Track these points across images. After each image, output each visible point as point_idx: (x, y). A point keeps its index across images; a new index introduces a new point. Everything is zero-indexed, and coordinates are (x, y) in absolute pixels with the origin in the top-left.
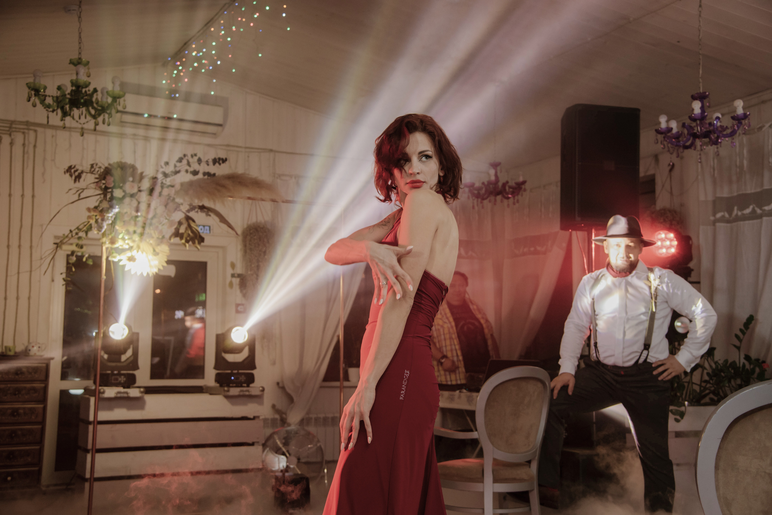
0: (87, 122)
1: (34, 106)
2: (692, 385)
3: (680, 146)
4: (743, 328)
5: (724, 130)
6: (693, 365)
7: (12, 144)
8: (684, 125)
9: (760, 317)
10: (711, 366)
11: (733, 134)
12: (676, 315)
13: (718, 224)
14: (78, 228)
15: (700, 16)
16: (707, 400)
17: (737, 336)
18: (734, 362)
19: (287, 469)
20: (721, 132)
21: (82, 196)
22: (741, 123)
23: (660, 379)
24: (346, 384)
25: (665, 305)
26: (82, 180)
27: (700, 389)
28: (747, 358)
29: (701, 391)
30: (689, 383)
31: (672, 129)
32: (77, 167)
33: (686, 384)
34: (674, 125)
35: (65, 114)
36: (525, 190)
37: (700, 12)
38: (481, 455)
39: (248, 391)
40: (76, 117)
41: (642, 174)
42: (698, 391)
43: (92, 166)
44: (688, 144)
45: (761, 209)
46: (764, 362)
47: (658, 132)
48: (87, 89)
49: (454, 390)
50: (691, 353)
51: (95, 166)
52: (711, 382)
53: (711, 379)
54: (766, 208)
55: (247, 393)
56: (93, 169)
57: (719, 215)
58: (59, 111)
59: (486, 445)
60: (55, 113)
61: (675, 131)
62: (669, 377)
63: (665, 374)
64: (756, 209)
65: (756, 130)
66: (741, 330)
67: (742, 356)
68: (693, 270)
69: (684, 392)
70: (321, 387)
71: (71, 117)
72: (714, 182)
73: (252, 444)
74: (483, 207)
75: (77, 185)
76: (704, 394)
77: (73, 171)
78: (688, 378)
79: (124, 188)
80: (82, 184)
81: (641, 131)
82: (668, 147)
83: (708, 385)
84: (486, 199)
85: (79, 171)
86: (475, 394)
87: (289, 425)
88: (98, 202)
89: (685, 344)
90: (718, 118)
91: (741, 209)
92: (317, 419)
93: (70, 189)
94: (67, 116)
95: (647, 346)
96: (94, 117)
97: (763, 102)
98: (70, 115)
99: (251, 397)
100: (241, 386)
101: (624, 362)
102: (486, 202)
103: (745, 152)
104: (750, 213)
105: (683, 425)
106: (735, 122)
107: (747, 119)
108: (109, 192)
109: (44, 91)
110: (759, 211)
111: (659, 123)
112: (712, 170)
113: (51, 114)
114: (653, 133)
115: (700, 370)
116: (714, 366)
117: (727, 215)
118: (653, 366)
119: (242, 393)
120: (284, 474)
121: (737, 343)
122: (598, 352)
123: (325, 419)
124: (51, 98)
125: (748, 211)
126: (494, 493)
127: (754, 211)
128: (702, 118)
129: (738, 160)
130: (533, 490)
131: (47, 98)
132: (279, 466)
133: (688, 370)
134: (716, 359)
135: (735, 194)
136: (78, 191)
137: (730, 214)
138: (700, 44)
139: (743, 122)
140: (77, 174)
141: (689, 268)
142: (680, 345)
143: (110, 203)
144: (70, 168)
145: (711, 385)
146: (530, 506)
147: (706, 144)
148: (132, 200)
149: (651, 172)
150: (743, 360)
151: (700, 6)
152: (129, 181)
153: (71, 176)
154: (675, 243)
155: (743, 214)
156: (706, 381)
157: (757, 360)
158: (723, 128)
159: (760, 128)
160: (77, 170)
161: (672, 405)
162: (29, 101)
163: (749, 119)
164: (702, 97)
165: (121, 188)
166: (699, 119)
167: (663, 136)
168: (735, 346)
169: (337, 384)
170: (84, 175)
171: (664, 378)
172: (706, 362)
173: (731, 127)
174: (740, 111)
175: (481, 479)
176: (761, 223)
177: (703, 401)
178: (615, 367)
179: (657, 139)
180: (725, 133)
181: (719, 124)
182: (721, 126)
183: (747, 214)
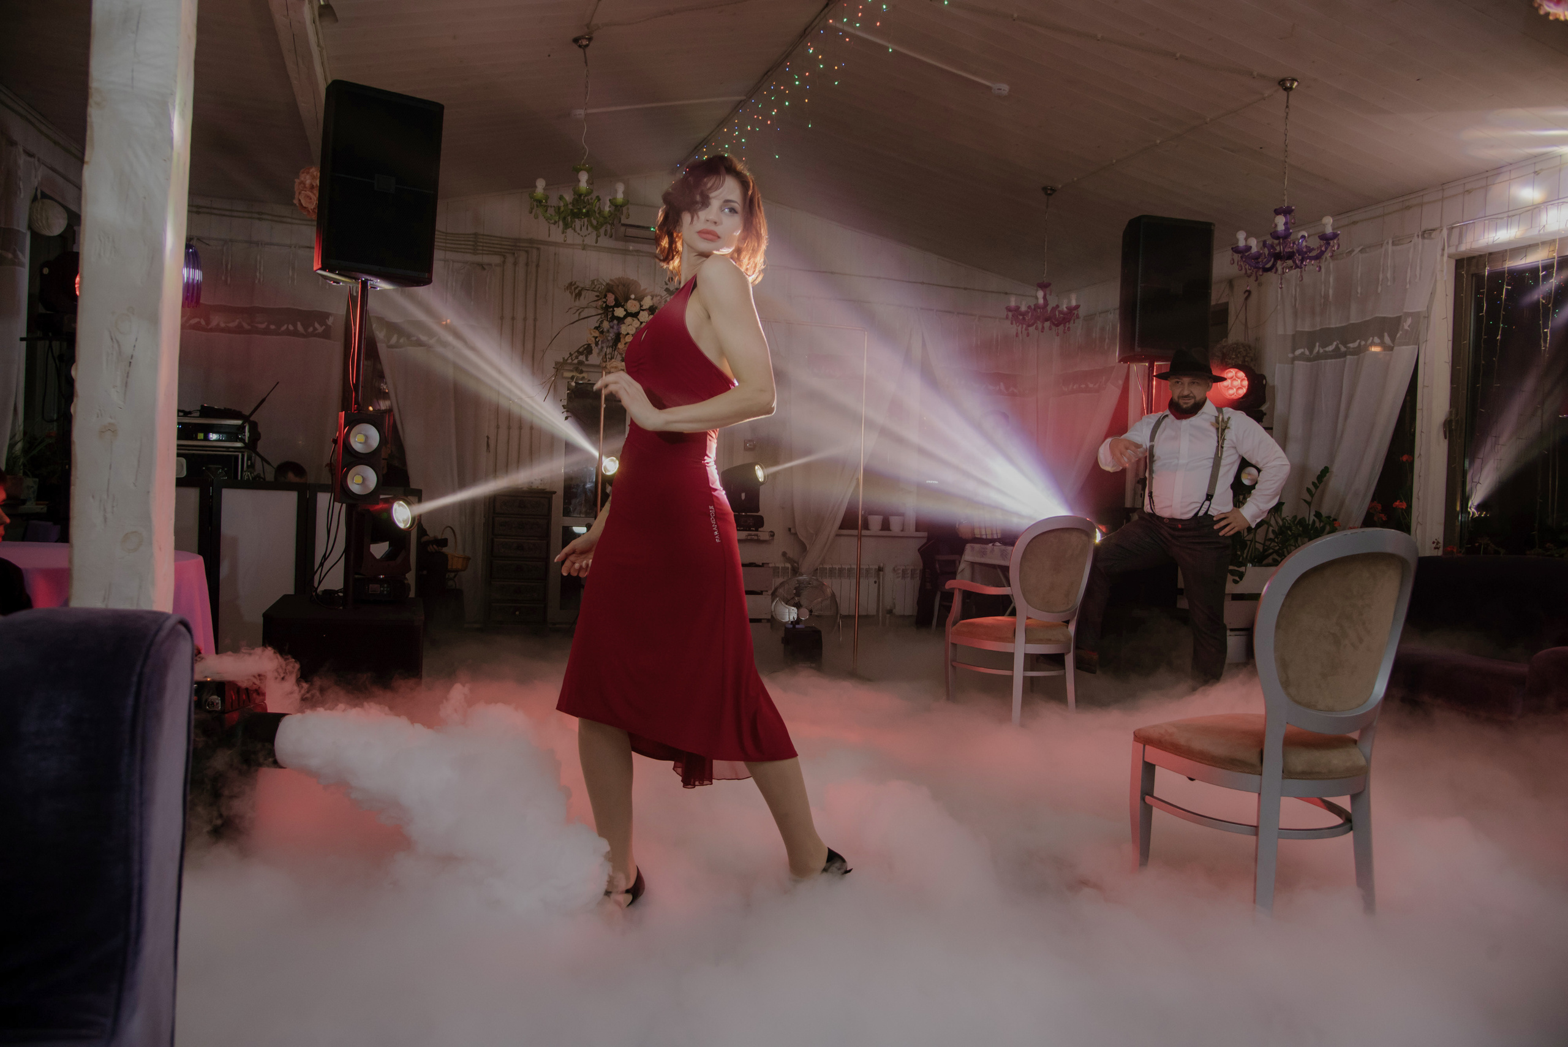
0: (589, 234)
1: (536, 217)
2: (1255, 544)
3: (1258, 268)
4: (1316, 481)
5: (1310, 252)
6: (1258, 520)
7: (515, 264)
8: (1264, 244)
9: (1335, 469)
10: (1277, 522)
11: (1318, 257)
12: (1244, 464)
13: (1296, 362)
14: (578, 351)
15: (1287, 118)
16: (1269, 560)
17: (1308, 490)
18: (1303, 519)
19: (798, 621)
20: (1306, 253)
21: (583, 315)
22: (1329, 244)
23: (1221, 534)
24: (864, 532)
25: (1233, 451)
26: (582, 297)
27: (1264, 548)
28: (1318, 515)
29: (1265, 550)
30: (1251, 541)
31: (1251, 247)
32: (578, 284)
33: (1249, 543)
34: (1253, 243)
35: (566, 226)
36: (1078, 317)
37: (1287, 113)
38: (1013, 613)
39: (757, 535)
40: (578, 228)
41: (1213, 303)
42: (1261, 550)
43: (593, 282)
44: (1268, 266)
45: (1345, 347)
46: (1335, 520)
47: (1236, 250)
48: (589, 197)
49: (987, 544)
50: (1258, 507)
51: (595, 282)
52: (1276, 540)
53: (1276, 537)
54: (1351, 345)
55: (756, 538)
56: (594, 286)
57: (1298, 352)
58: (561, 223)
59: (1020, 603)
60: (557, 225)
61: (1254, 250)
62: (1232, 533)
63: (1227, 529)
64: (1340, 345)
65: (1344, 255)
66: (1313, 483)
67: (1312, 513)
68: (1265, 414)
69: (1246, 551)
70: (838, 535)
71: (573, 229)
72: (1295, 314)
73: (761, 593)
74: (1028, 335)
75: (577, 303)
76: (1266, 553)
77: (573, 288)
78: (1251, 536)
79: (625, 307)
80: (583, 302)
81: (1215, 252)
82: (1246, 269)
83: (1272, 544)
84: (1032, 325)
85: (580, 288)
86: (1010, 548)
87: (801, 575)
88: (599, 322)
89: (1251, 497)
90: (1303, 237)
91: (1324, 346)
92: (832, 570)
93: (571, 308)
94: (569, 228)
95: (1209, 497)
96: (596, 228)
97: (1354, 223)
98: (571, 227)
99: (759, 541)
100: (750, 530)
101: (1182, 514)
102: (1031, 329)
103: (1331, 280)
104: (1333, 351)
105: (1241, 588)
106: (1322, 242)
107: (1336, 239)
108: (610, 312)
109: (546, 202)
110: (1343, 349)
111: (1237, 240)
112: (1293, 301)
113: (552, 226)
114: (1229, 253)
115: (1265, 527)
116: (1281, 523)
117: (1307, 352)
118: (1215, 519)
119: (749, 538)
120: (794, 627)
121: (1308, 498)
122: (1153, 503)
123: (841, 570)
124: (553, 208)
125: (1330, 348)
126: (1026, 655)
127: (1337, 348)
128: (1286, 236)
129: (1323, 290)
130: (1069, 652)
131: (549, 209)
132: (789, 618)
133: (1253, 526)
134: (1284, 515)
135: (1318, 329)
136: (578, 310)
137: (1311, 352)
138: (1286, 151)
139: (1331, 242)
140: (577, 291)
141: (1262, 411)
142: (1245, 499)
143: (611, 323)
144: (571, 284)
145: (1276, 544)
146: (1065, 669)
147: (1291, 268)
148: (633, 320)
149: (1223, 300)
150: (1312, 518)
151: (1287, 107)
152: (631, 299)
153: (572, 293)
154: (1246, 383)
155: (1325, 352)
156: (1271, 540)
157: (1329, 517)
158: (1310, 250)
159: (1351, 252)
160: (578, 287)
161: (1231, 565)
162: (531, 213)
163: (1338, 240)
164: (1287, 212)
165: (623, 306)
166: (1282, 237)
167: (1240, 255)
168: (1305, 501)
169: (855, 532)
170: (584, 293)
171: (1226, 533)
172: (1273, 518)
173: (1318, 248)
174: (1329, 230)
175: (1012, 638)
176: (1345, 362)
177: (1264, 562)
178: (1173, 520)
179: (1233, 260)
180: (1311, 255)
181: (1304, 244)
182: (1306, 246)
183: (1330, 351)
